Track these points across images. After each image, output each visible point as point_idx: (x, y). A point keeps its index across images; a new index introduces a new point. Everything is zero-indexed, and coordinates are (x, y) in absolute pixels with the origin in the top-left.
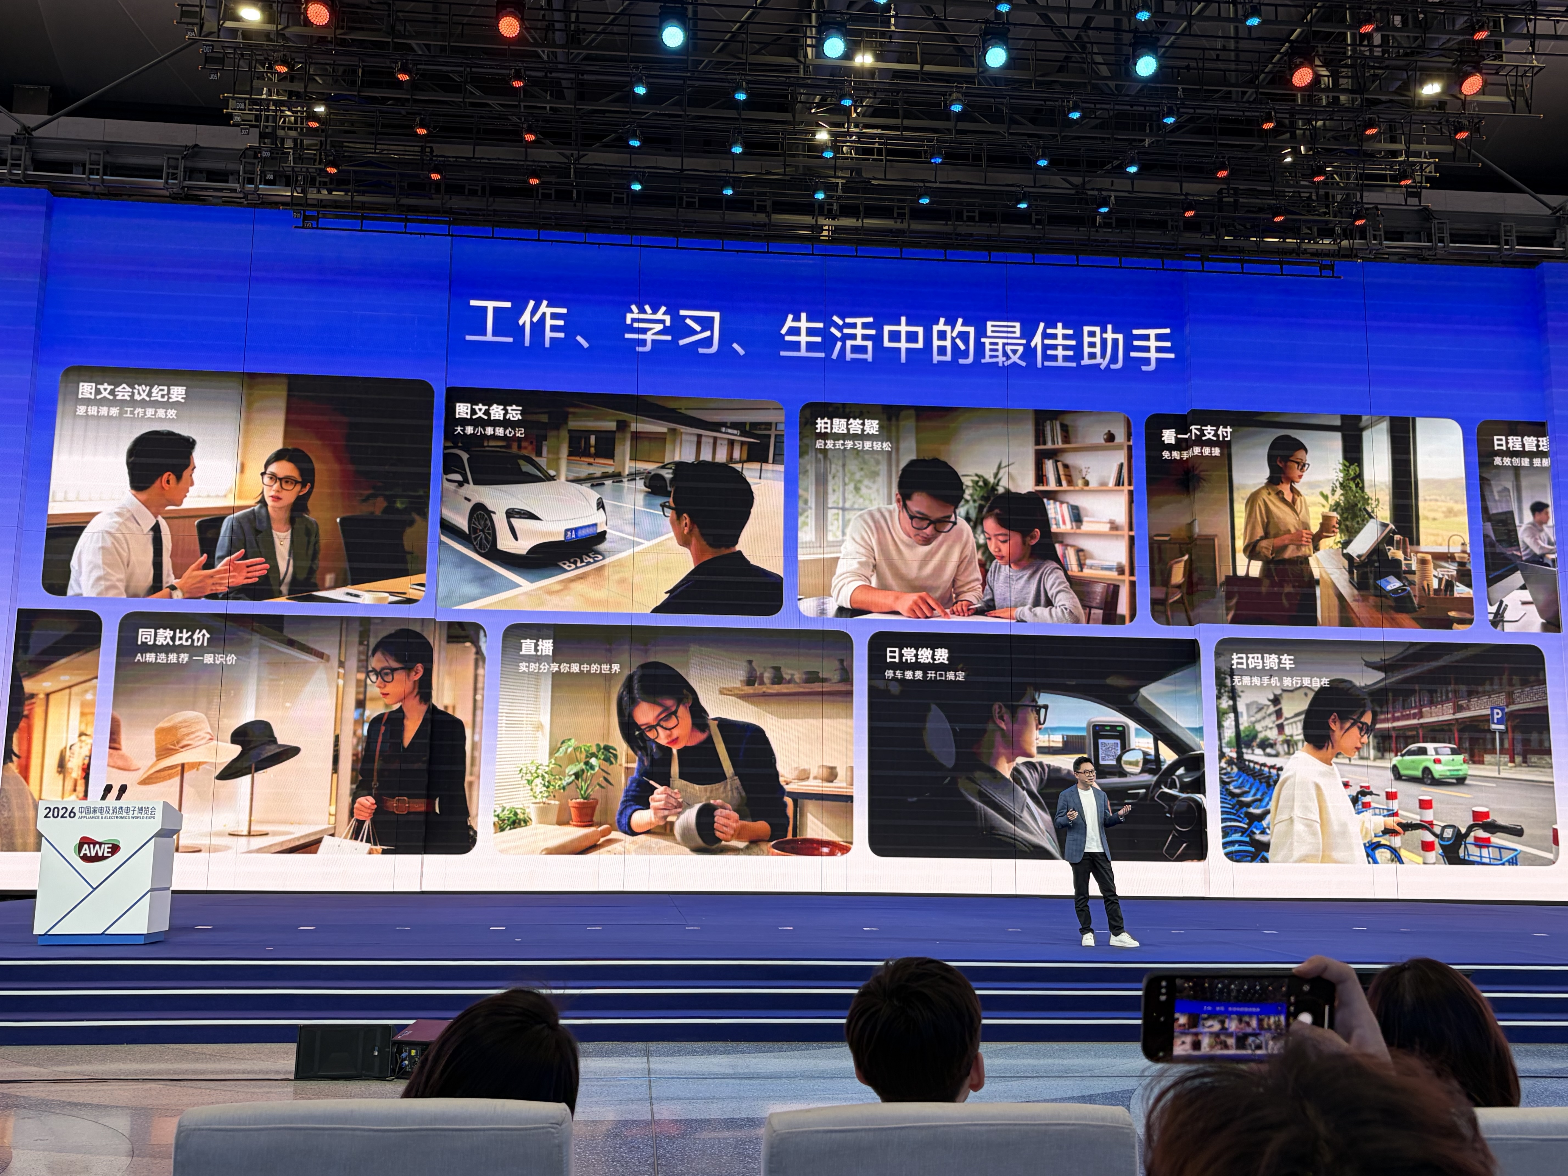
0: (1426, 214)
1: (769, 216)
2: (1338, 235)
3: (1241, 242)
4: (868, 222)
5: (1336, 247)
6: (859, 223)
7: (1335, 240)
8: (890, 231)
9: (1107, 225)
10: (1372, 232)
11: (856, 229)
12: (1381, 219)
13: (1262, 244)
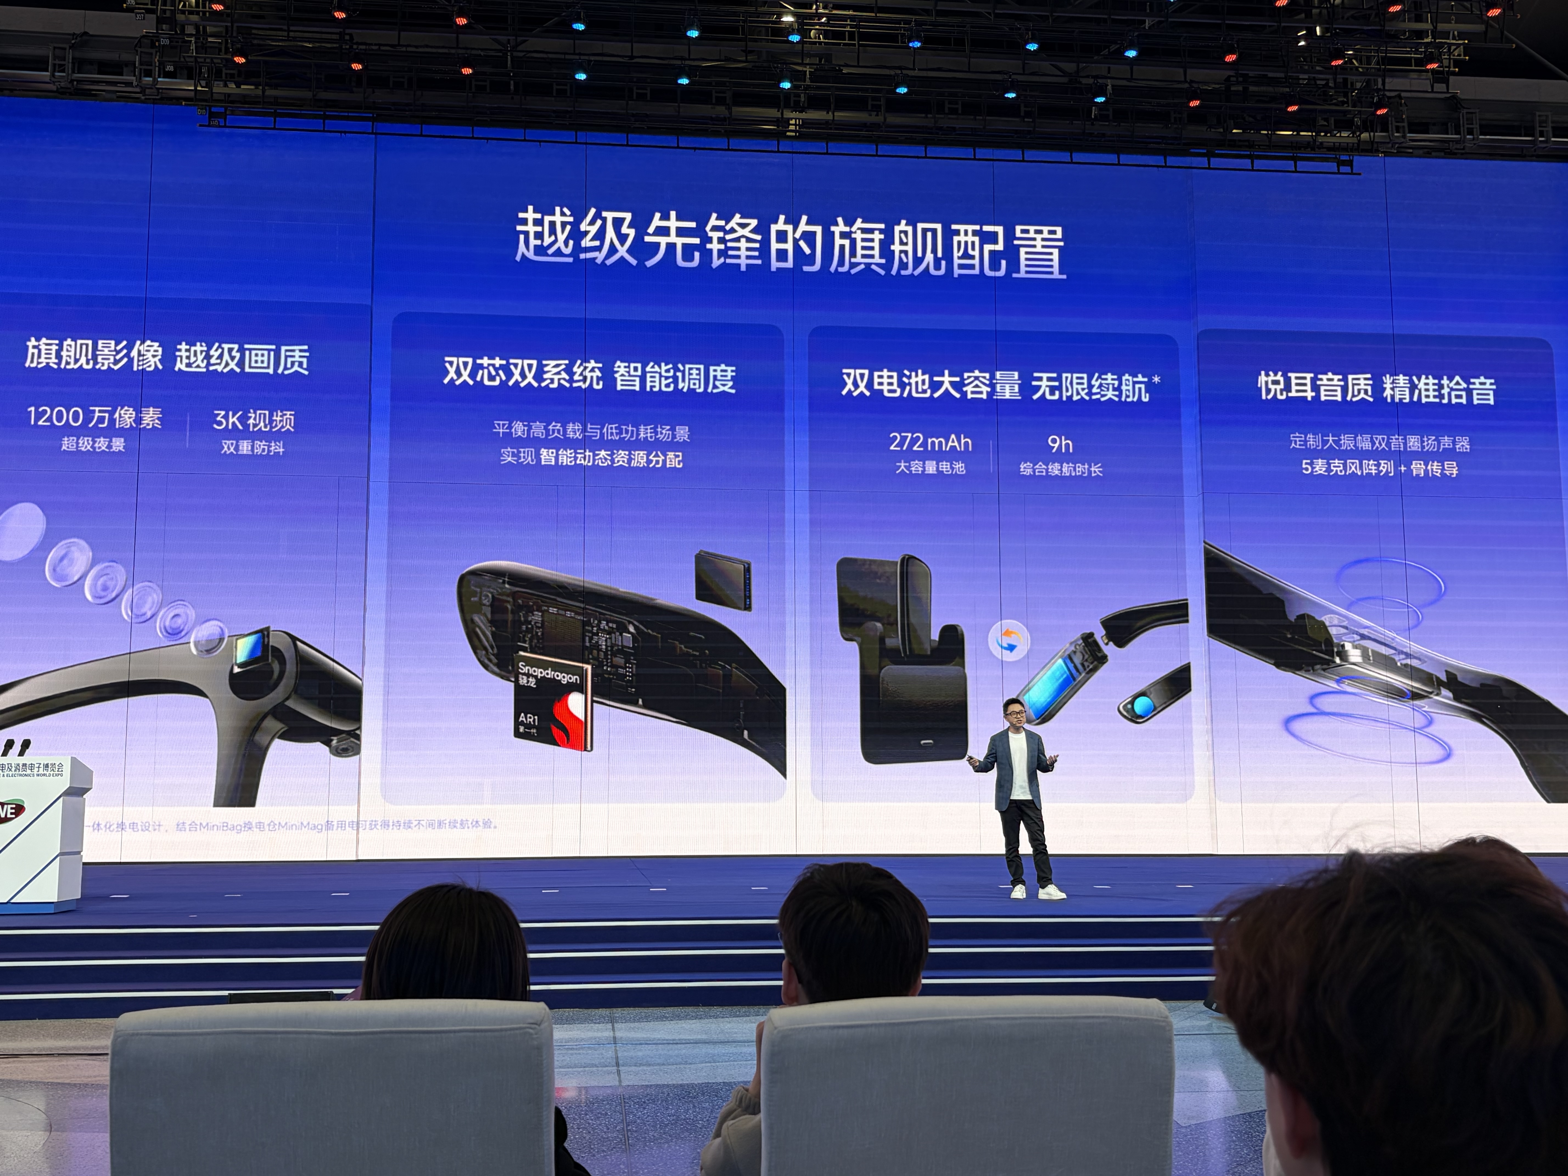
0: (1454, 103)
1: (729, 109)
2: (1358, 127)
3: (1252, 135)
4: (840, 115)
5: (1355, 140)
6: (830, 116)
7: (1354, 133)
8: (864, 126)
9: (1102, 117)
10: (1395, 124)
11: (826, 124)
12: (1404, 109)
13: (1273, 137)
